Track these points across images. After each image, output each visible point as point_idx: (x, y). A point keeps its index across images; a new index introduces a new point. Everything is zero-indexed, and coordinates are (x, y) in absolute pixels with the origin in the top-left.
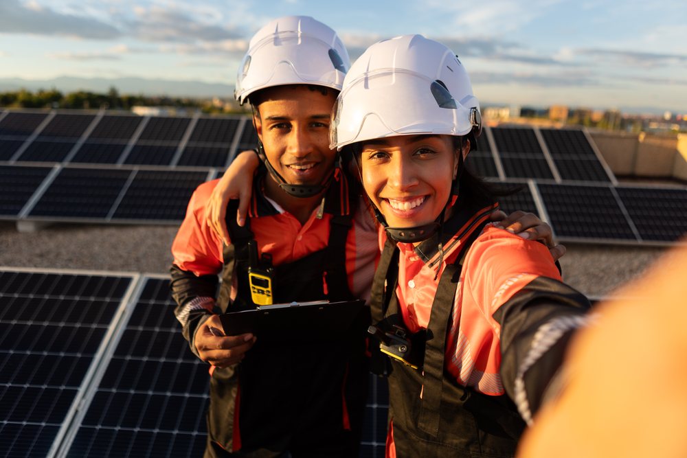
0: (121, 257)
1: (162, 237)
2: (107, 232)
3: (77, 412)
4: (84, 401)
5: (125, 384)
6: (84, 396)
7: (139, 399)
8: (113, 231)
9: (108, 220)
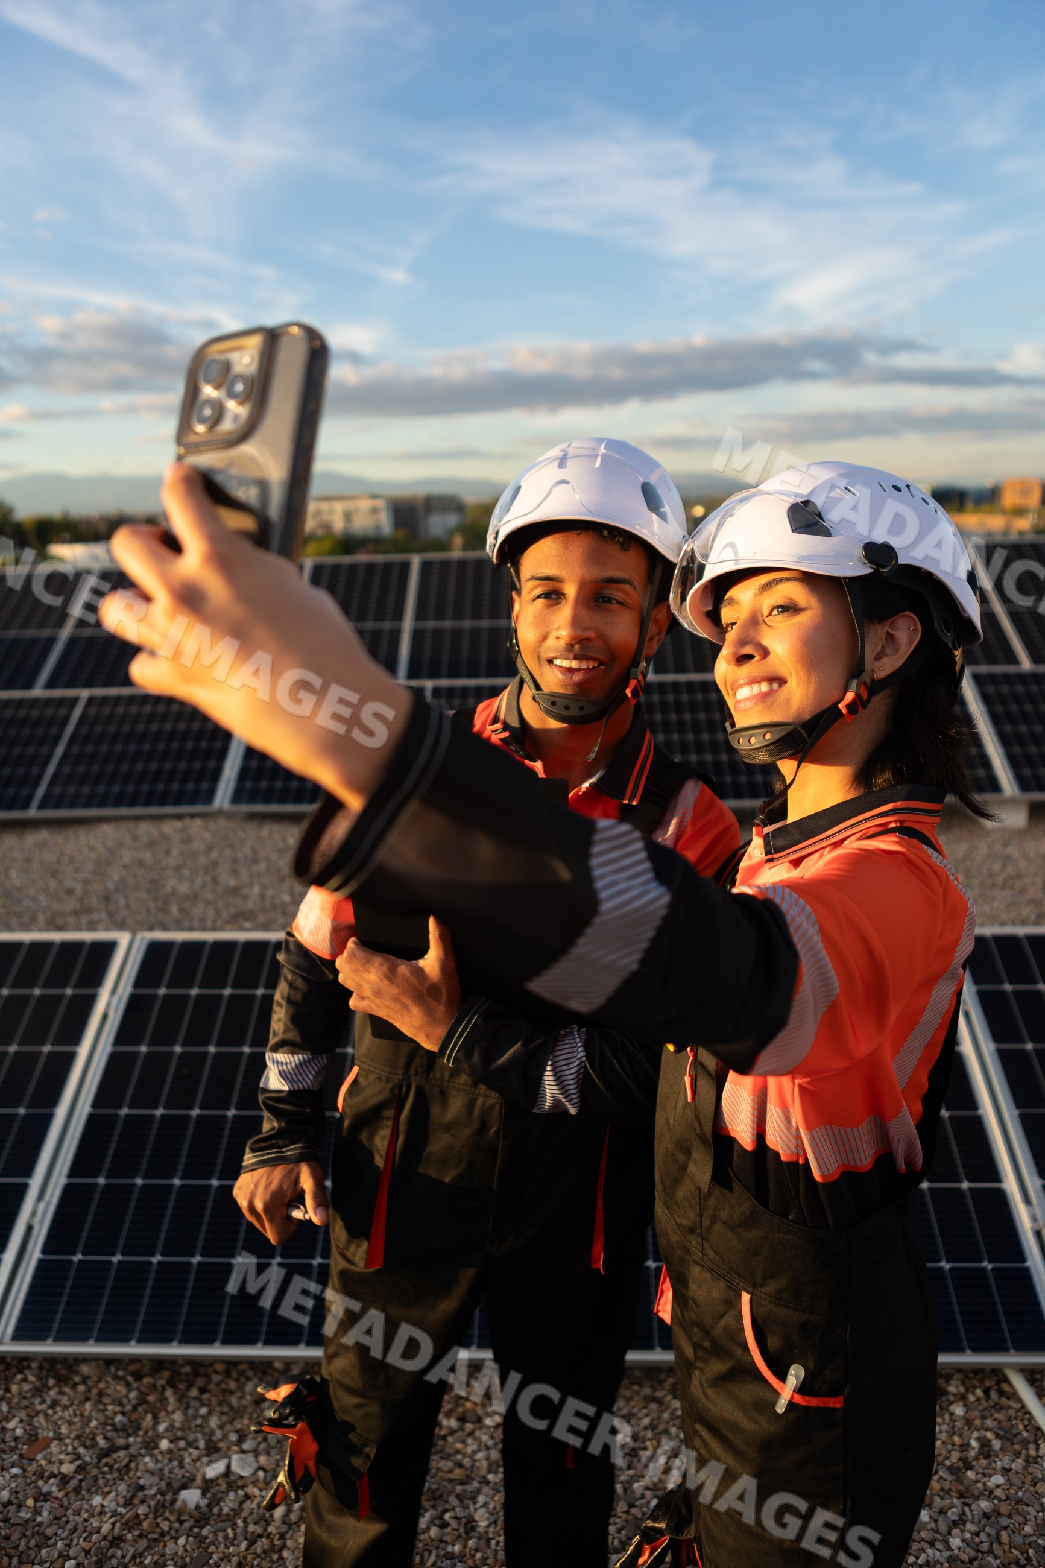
0: (70, 892)
1: (152, 844)
2: (32, 838)
3: (29, 1229)
4: (42, 1206)
5: (124, 1167)
6: (40, 1197)
7: (155, 1196)
8: (44, 835)
9: (32, 813)
